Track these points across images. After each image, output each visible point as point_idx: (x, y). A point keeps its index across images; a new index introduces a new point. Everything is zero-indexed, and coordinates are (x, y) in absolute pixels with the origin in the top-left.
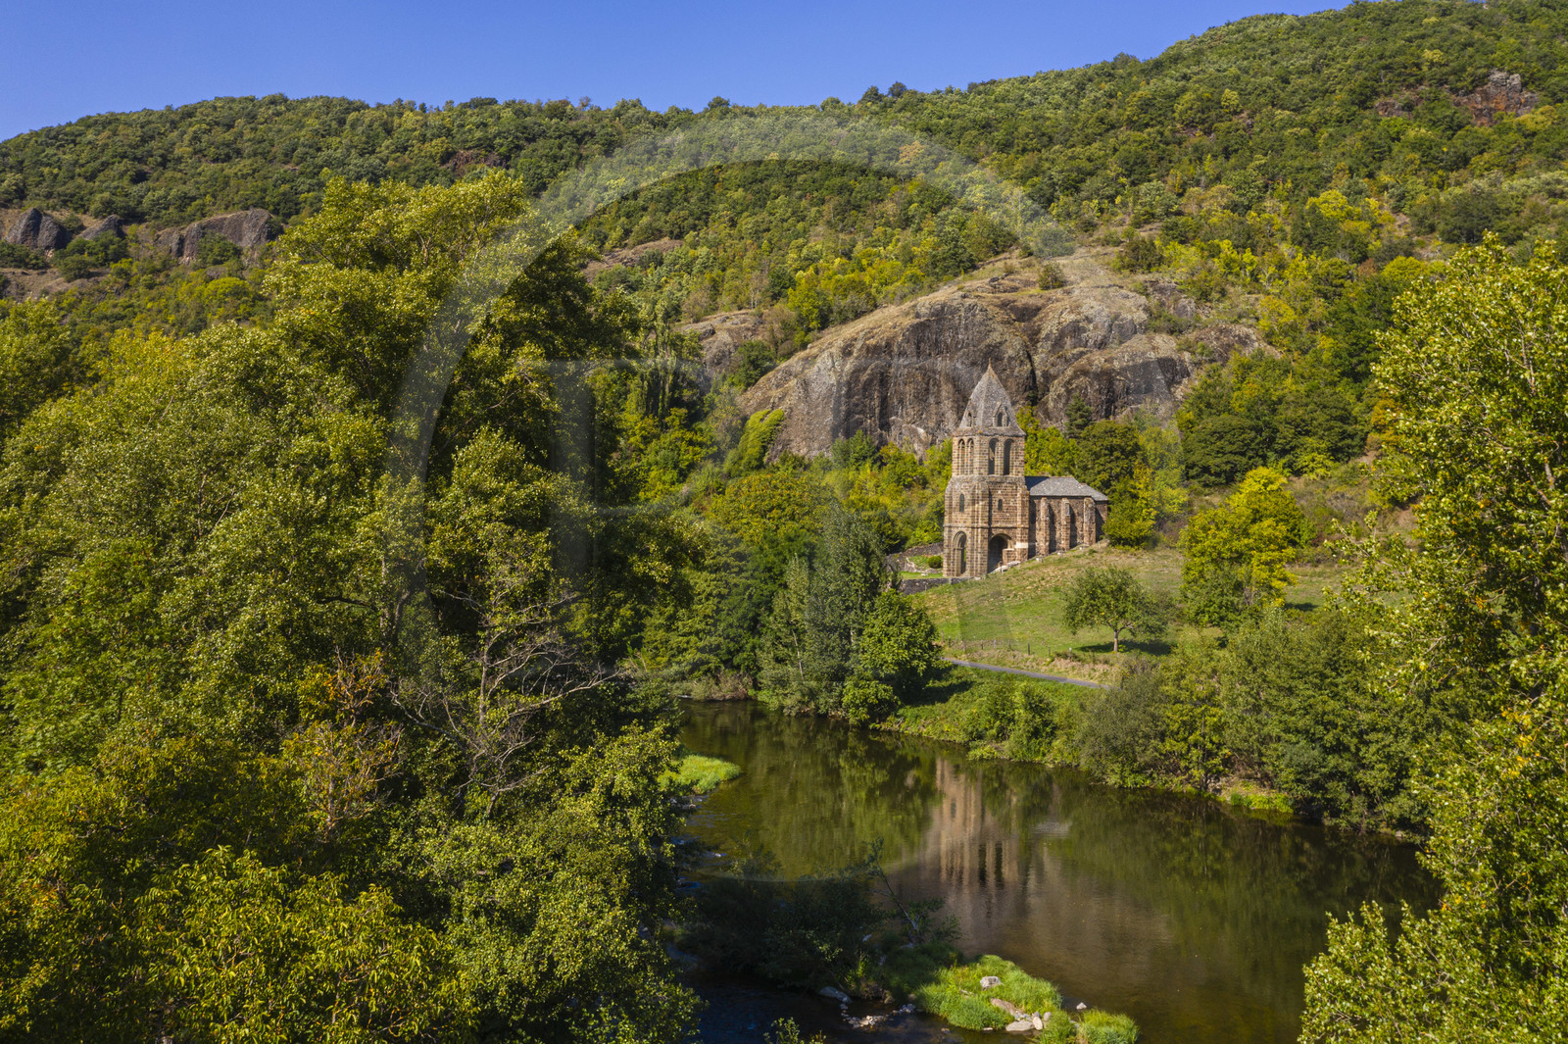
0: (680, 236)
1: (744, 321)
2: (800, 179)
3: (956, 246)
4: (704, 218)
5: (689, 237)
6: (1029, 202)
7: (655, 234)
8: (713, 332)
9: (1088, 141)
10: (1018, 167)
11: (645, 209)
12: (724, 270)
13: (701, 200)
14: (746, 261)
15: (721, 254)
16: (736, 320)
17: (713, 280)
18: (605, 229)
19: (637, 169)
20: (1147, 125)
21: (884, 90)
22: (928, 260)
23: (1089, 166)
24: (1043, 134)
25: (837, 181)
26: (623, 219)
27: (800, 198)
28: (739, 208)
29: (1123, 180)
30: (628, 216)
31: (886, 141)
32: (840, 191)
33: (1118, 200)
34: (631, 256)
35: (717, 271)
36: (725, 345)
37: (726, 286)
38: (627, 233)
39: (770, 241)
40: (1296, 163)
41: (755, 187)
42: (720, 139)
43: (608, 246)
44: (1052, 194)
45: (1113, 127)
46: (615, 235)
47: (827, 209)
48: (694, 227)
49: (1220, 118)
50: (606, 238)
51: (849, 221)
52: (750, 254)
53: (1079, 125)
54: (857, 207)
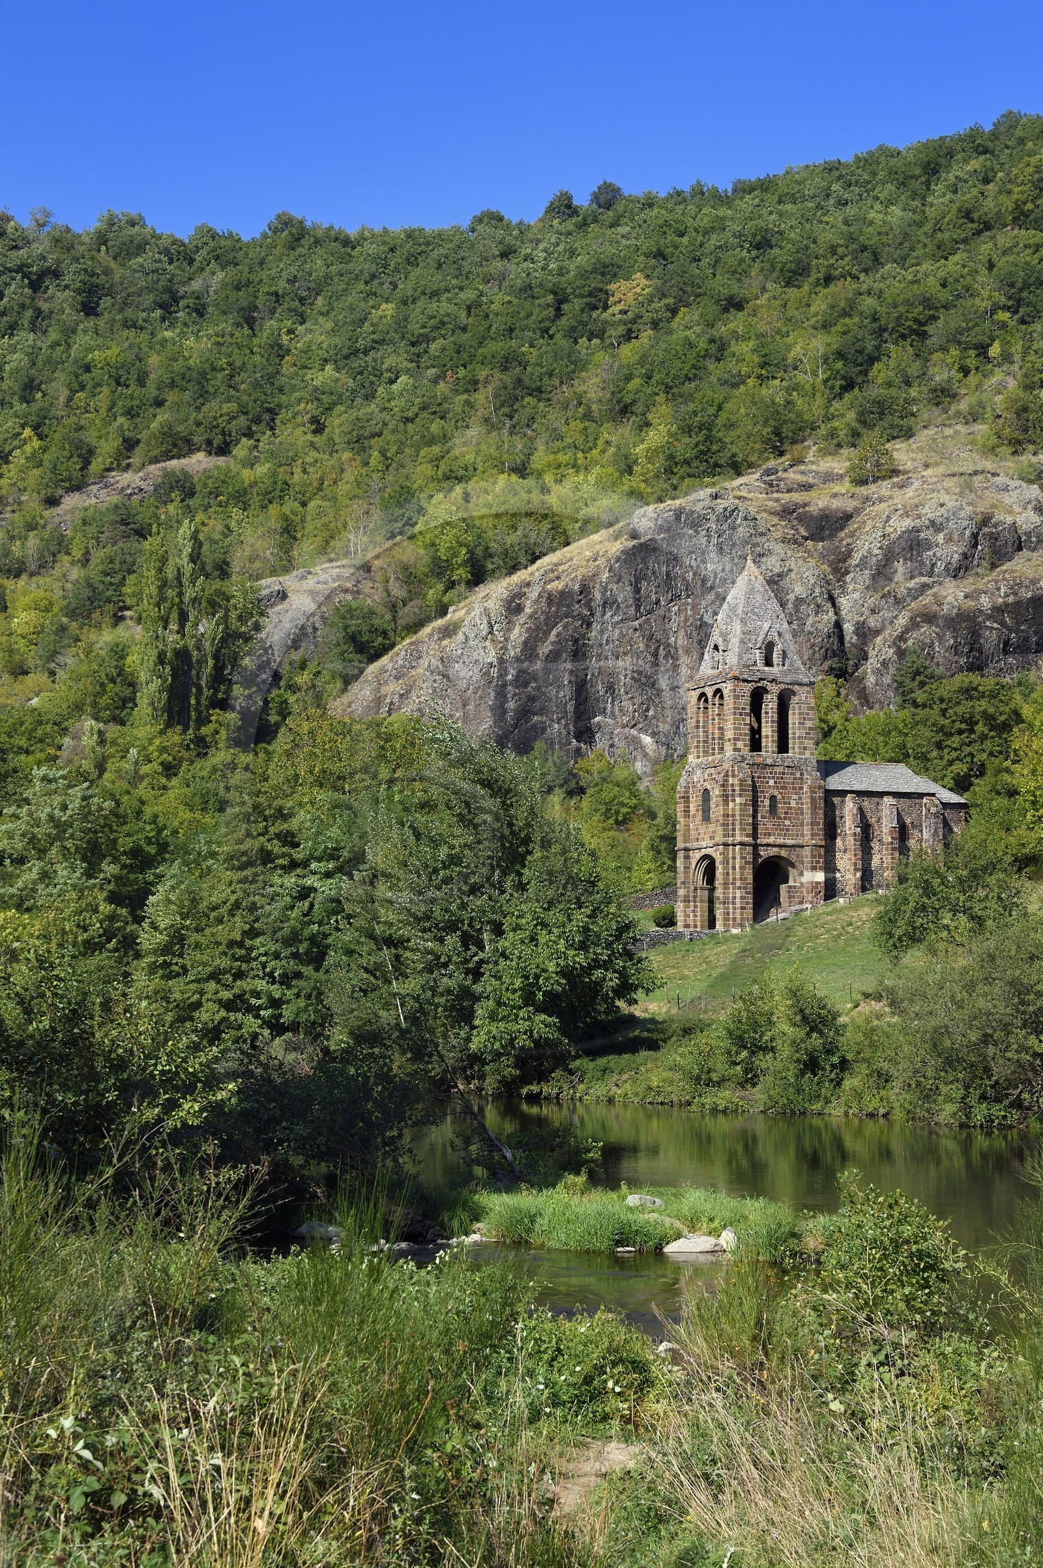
0: (223, 450)
1: (339, 578)
2: (434, 347)
3: (708, 438)
4: (267, 417)
5: (241, 449)
6: (839, 365)
7: (179, 446)
8: (284, 596)
9: (943, 252)
10: (819, 305)
11: (159, 403)
12: (304, 504)
13: (256, 385)
14: (343, 488)
15: (298, 477)
16: (323, 577)
17: (286, 518)
18: (90, 436)
19: (144, 336)
21: (582, 200)
22: (660, 463)
23: (944, 295)
24: (864, 249)
25: (497, 347)
26: (121, 419)
27: (435, 381)
28: (325, 398)
29: (1003, 316)
30: (130, 413)
31: (583, 274)
32: (506, 363)
33: (995, 350)
34: (138, 483)
35: (290, 506)
36: (308, 616)
37: (309, 527)
38: (130, 445)
39: (383, 454)
41: (356, 363)
42: (292, 281)
43: (96, 466)
44: (878, 348)
45: (988, 227)
46: (107, 448)
47: (484, 399)
48: (249, 434)
50: (91, 452)
51: (522, 416)
52: (349, 475)
53: (928, 227)
54: (538, 392)
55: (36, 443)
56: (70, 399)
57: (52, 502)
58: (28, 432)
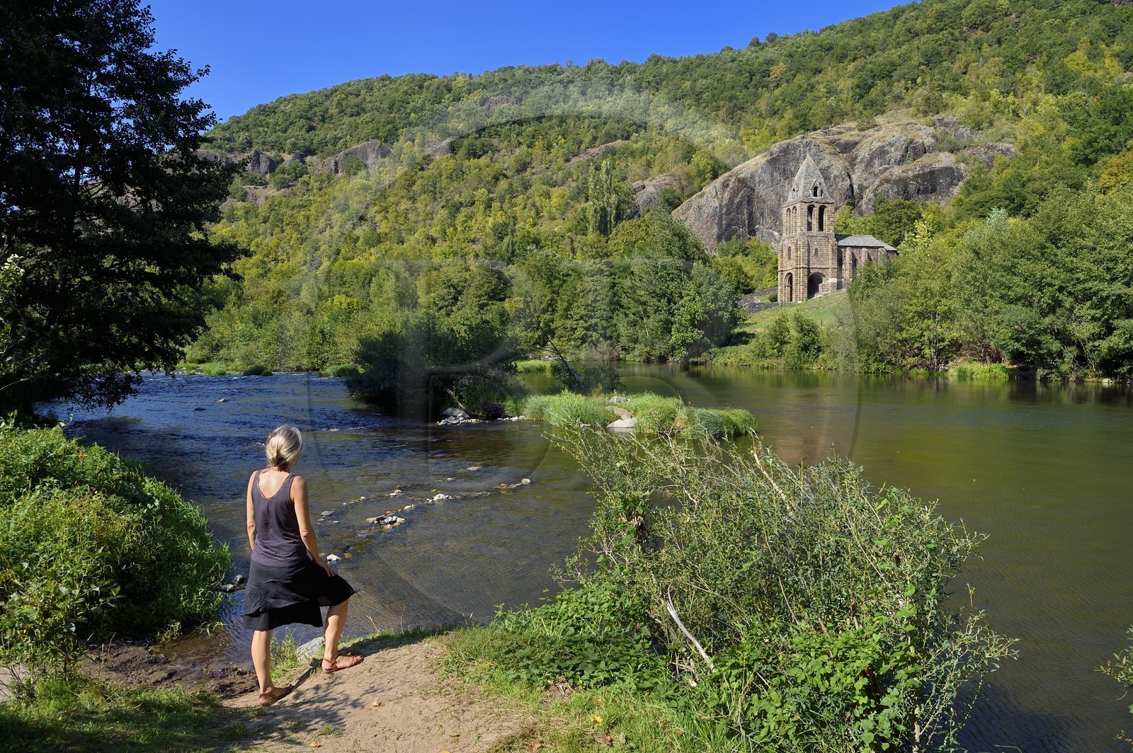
0: (628, 138)
1: (665, 180)
2: (704, 96)
3: (805, 119)
4: (643, 125)
5: (633, 138)
6: (858, 90)
7: (612, 138)
8: (644, 187)
9: (899, 45)
10: (851, 67)
12: (655, 155)
14: (669, 148)
15: (653, 145)
16: (659, 180)
17: (648, 160)
18: (581, 137)
19: (602, 101)
20: (942, 30)
21: (762, 41)
22: (786, 130)
23: (899, 61)
24: (868, 47)
25: (727, 93)
26: (592, 130)
27: (705, 108)
28: (665, 117)
29: (923, 67)
30: (595, 128)
31: (761, 64)
32: (731, 99)
33: (919, 80)
34: (597, 152)
35: (650, 156)
36: (652, 194)
37: (656, 163)
38: (595, 139)
40: (1051, 42)
42: (655, 77)
43: (583, 147)
44: (873, 83)
45: (917, 35)
46: (587, 140)
47: (722, 113)
48: (637, 132)
49: (995, 19)
50: (581, 142)
51: (736, 118)
53: (894, 37)
54: (742, 109)
55: (563, 141)
56: (575, 124)
57: (568, 160)
58: (560, 137)
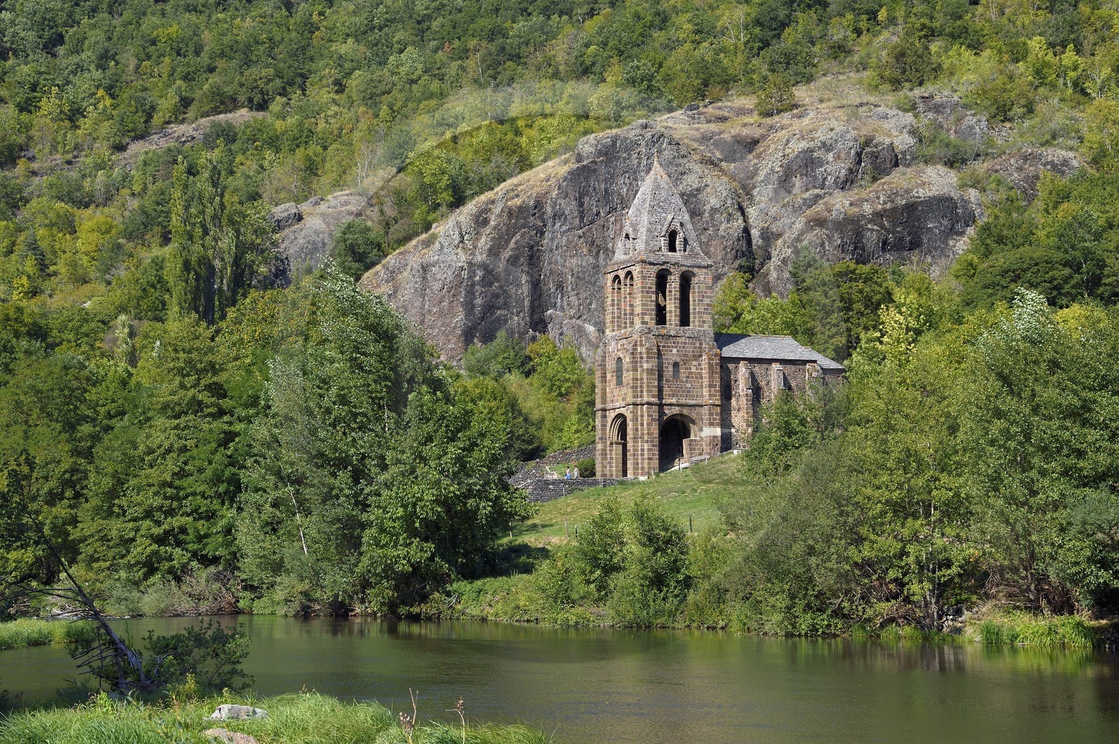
0: (262, 106)
1: (347, 203)
2: (435, 25)
4: (298, 80)
5: (275, 106)
6: (757, 30)
7: (226, 103)
8: (299, 218)
11: (211, 70)
12: (325, 148)
13: (293, 55)
14: (357, 135)
15: (322, 125)
16: (333, 202)
17: (308, 158)
18: (152, 97)
19: (203, 18)
22: (610, 108)
25: (485, 23)
26: (179, 82)
27: (436, 51)
28: (347, 65)
30: (186, 78)
32: (492, 35)
33: (882, 15)
34: (191, 133)
35: (314, 149)
36: (317, 233)
37: (328, 166)
38: (186, 103)
39: (391, 107)
41: (372, 37)
43: (157, 119)
44: (789, 16)
46: (166, 104)
47: (473, 63)
48: (283, 93)
50: (153, 108)
51: (503, 77)
52: (363, 125)
54: (516, 58)
55: (108, 102)
56: (138, 67)
57: (120, 148)
58: (101, 92)
